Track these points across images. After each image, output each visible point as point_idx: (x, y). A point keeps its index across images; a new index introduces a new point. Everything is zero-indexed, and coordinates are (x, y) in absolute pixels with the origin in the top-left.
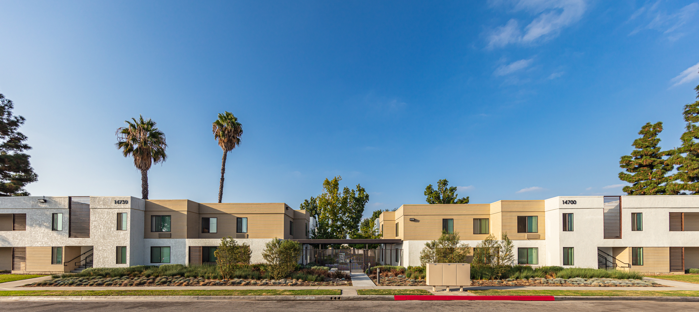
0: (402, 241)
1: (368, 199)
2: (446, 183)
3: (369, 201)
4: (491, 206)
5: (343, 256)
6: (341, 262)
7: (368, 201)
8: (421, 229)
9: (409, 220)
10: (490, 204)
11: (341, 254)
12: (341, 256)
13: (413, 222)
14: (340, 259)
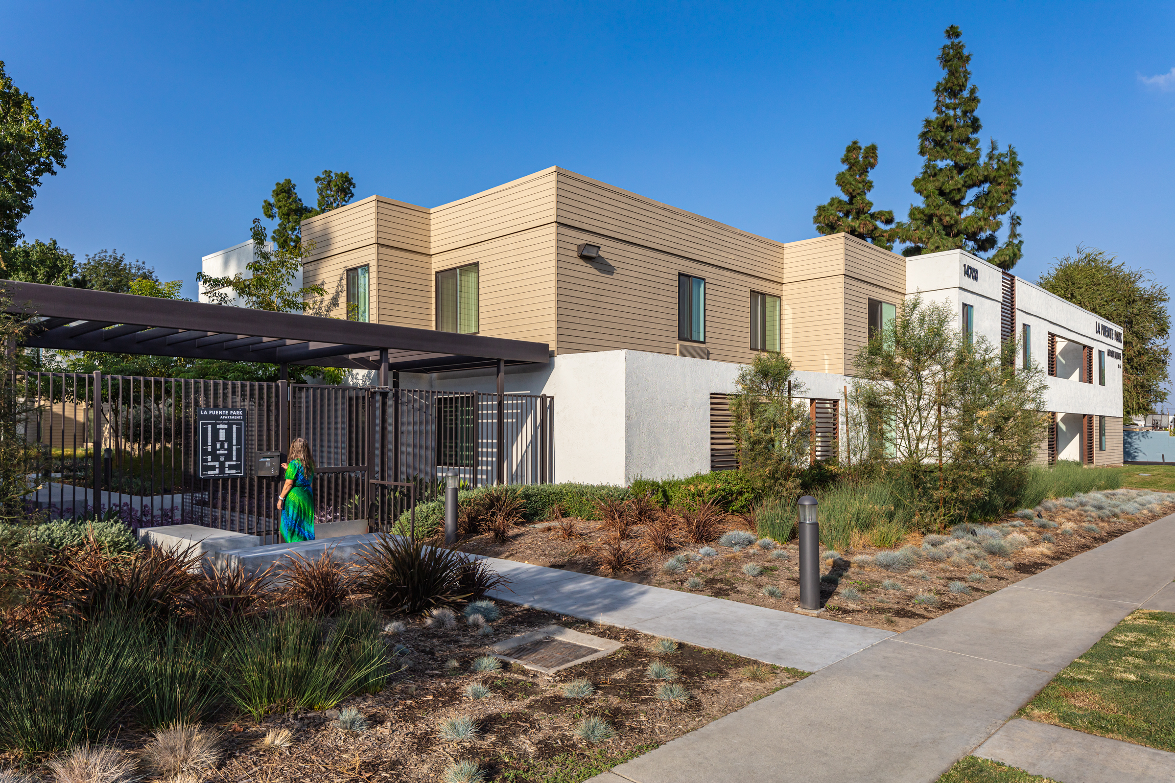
0: (551, 355)
1: (61, 159)
2: (349, 188)
3: (63, 166)
4: (786, 251)
5: (229, 432)
6: (216, 479)
7: (56, 167)
8: (617, 308)
9: (576, 254)
10: (786, 245)
11: (217, 418)
12: (216, 432)
13: (587, 269)
14: (205, 453)
